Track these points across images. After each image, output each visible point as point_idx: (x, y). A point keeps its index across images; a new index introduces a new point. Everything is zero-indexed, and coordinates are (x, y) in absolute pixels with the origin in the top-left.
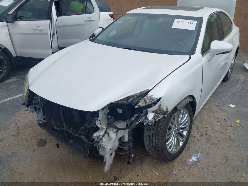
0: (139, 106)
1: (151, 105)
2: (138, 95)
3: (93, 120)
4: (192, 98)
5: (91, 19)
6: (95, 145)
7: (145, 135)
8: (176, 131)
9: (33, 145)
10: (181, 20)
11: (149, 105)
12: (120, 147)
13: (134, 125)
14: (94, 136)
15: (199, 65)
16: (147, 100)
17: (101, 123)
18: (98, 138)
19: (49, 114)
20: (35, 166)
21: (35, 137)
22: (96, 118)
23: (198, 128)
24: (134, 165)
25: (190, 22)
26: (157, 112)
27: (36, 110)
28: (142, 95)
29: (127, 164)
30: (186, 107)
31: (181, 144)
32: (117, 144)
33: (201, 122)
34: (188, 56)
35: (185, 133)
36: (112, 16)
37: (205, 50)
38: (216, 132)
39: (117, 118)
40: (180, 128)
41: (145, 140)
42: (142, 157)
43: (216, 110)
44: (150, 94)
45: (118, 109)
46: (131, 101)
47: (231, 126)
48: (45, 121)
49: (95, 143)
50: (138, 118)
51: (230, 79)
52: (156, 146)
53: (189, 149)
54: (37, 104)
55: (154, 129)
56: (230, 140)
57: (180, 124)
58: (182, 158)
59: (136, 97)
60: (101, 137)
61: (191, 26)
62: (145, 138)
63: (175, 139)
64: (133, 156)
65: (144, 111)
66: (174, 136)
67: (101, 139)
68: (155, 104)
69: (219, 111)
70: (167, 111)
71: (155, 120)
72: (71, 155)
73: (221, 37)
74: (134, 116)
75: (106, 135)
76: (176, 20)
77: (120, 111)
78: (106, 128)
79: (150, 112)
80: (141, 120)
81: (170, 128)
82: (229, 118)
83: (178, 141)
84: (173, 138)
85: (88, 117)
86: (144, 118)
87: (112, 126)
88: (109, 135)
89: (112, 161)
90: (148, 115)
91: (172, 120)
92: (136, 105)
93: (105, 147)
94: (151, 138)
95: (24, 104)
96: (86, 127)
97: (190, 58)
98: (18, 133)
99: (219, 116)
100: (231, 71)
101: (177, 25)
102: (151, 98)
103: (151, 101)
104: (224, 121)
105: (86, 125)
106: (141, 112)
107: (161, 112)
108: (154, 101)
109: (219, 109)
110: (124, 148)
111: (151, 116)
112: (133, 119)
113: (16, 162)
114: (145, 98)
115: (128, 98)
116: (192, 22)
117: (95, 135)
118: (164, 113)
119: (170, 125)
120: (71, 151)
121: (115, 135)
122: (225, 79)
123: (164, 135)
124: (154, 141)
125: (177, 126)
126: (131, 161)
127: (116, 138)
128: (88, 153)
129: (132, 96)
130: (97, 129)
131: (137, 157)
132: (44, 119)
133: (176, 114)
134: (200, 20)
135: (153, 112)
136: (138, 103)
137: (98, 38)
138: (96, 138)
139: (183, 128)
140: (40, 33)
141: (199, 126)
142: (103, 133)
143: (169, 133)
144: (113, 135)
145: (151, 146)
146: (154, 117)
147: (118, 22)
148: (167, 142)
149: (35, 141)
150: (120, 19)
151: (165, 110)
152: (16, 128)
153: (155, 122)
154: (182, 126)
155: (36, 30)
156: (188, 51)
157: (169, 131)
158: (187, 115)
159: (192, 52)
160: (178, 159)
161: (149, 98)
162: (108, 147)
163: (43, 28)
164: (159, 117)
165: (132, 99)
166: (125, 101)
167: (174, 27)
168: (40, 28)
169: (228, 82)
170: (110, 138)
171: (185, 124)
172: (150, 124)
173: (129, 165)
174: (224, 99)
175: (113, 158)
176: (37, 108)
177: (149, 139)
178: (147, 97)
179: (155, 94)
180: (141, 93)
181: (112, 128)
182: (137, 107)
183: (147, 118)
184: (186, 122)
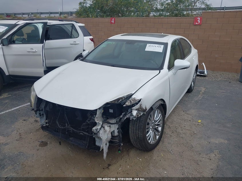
0: (126, 105)
1: (135, 105)
2: (125, 97)
3: (93, 117)
4: (163, 102)
5: (77, 43)
6: (94, 136)
7: (130, 130)
8: (153, 127)
9: (36, 146)
10: (152, 45)
11: (133, 104)
12: (112, 140)
13: (123, 120)
14: (94, 130)
15: (167, 77)
16: (132, 101)
17: (98, 119)
18: (96, 130)
19: (53, 118)
20: (42, 161)
21: (36, 140)
22: (95, 116)
23: (169, 127)
24: (122, 155)
25: (158, 46)
26: (139, 110)
27: (40, 116)
28: (128, 97)
29: (119, 151)
30: (159, 108)
31: (157, 137)
32: (110, 136)
33: (172, 123)
34: (159, 71)
35: (160, 129)
36: (92, 40)
37: (171, 66)
38: (183, 130)
39: (108, 117)
40: (155, 124)
41: (130, 134)
42: (128, 149)
43: (183, 114)
44: (133, 97)
45: (110, 110)
46: (121, 102)
47: (195, 125)
48: (47, 125)
49: (94, 135)
50: (125, 115)
51: (193, 91)
52: (139, 137)
53: (163, 142)
54: (42, 111)
55: (137, 124)
56: (194, 134)
57: (155, 121)
58: (159, 148)
59: (124, 99)
60: (98, 130)
61: (159, 49)
62: (130, 132)
63: (152, 132)
64: (122, 144)
65: (129, 110)
66: (151, 130)
67: (98, 132)
68: (137, 104)
69: (186, 114)
70: (146, 109)
71: (138, 115)
72: (71, 151)
73: (183, 57)
74: (122, 114)
75: (102, 129)
76: (148, 45)
77: (111, 111)
78: (102, 123)
79: (134, 109)
80: (127, 116)
81: (148, 124)
82: (193, 119)
83: (155, 135)
84: (151, 132)
85: (89, 115)
86: (129, 115)
87: (106, 122)
88: (105, 128)
89: (107, 150)
90: (133, 112)
91: (149, 117)
92: (124, 104)
93: (101, 138)
94: (135, 132)
95: (33, 110)
96: (87, 123)
97: (160, 72)
98: (21, 138)
99: (186, 118)
100: (194, 84)
101: (149, 48)
102: (134, 99)
103: (134, 101)
104: (189, 121)
105: (87, 121)
106: (127, 111)
107: (142, 110)
108: (136, 102)
109: (186, 113)
110: (115, 141)
111: (135, 113)
112: (121, 116)
113: (25, 159)
114: (130, 99)
115: (118, 99)
116: (160, 46)
117: (94, 128)
118: (144, 111)
119: (148, 120)
120: (70, 148)
121: (109, 128)
122: (190, 91)
123: (144, 128)
124: (137, 133)
125: (154, 123)
126: (121, 149)
127: (109, 131)
128: (88, 145)
129: (121, 98)
130: (95, 124)
131: (124, 149)
132: (46, 123)
133: (152, 113)
134: (166, 45)
135: (136, 110)
136: (125, 103)
137: (87, 58)
138: (95, 131)
139: (158, 125)
140: (34, 54)
141: (171, 126)
142: (100, 127)
143: (148, 127)
144: (107, 128)
145: (135, 137)
146: (137, 114)
147: (103, 46)
148: (147, 134)
149: (37, 143)
150: (103, 44)
151: (144, 108)
152: (18, 134)
153: (138, 117)
154: (158, 123)
155: (29, 52)
156: (158, 67)
157: (148, 126)
158: (160, 114)
159: (161, 68)
160: (156, 149)
161: (133, 99)
162: (104, 138)
163: (37, 51)
164: (140, 114)
165: (121, 100)
166: (117, 101)
167: (147, 49)
168: (34, 50)
169: (192, 93)
170: (105, 131)
171: (159, 122)
172: (135, 119)
173: (120, 152)
174: (189, 106)
175: (107, 147)
176: (41, 114)
177: (134, 132)
178: (132, 99)
179: (137, 96)
180: (127, 96)
181: (106, 124)
182: (125, 106)
183: (132, 115)
184: (160, 120)
